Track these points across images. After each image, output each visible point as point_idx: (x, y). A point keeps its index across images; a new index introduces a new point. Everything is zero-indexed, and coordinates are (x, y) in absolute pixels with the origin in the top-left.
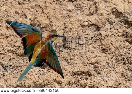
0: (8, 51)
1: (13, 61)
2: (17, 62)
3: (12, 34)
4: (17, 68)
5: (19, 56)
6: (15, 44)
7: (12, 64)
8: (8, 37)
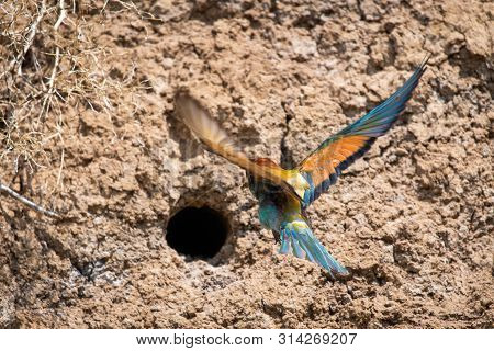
0: (93, 209)
1: (109, 243)
2: (127, 247)
3: (101, 150)
4: (126, 266)
5: (131, 224)
6: (116, 185)
7: (107, 254)
8: (90, 161)
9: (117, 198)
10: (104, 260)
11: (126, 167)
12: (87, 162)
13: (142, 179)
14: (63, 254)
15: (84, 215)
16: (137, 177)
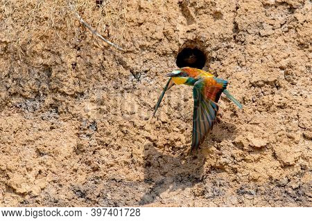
9: (154, 42)
10: (146, 72)
11: (159, 28)
12: (140, 24)
13: (166, 34)
14: (126, 68)
15: (137, 49)
16: (164, 33)
